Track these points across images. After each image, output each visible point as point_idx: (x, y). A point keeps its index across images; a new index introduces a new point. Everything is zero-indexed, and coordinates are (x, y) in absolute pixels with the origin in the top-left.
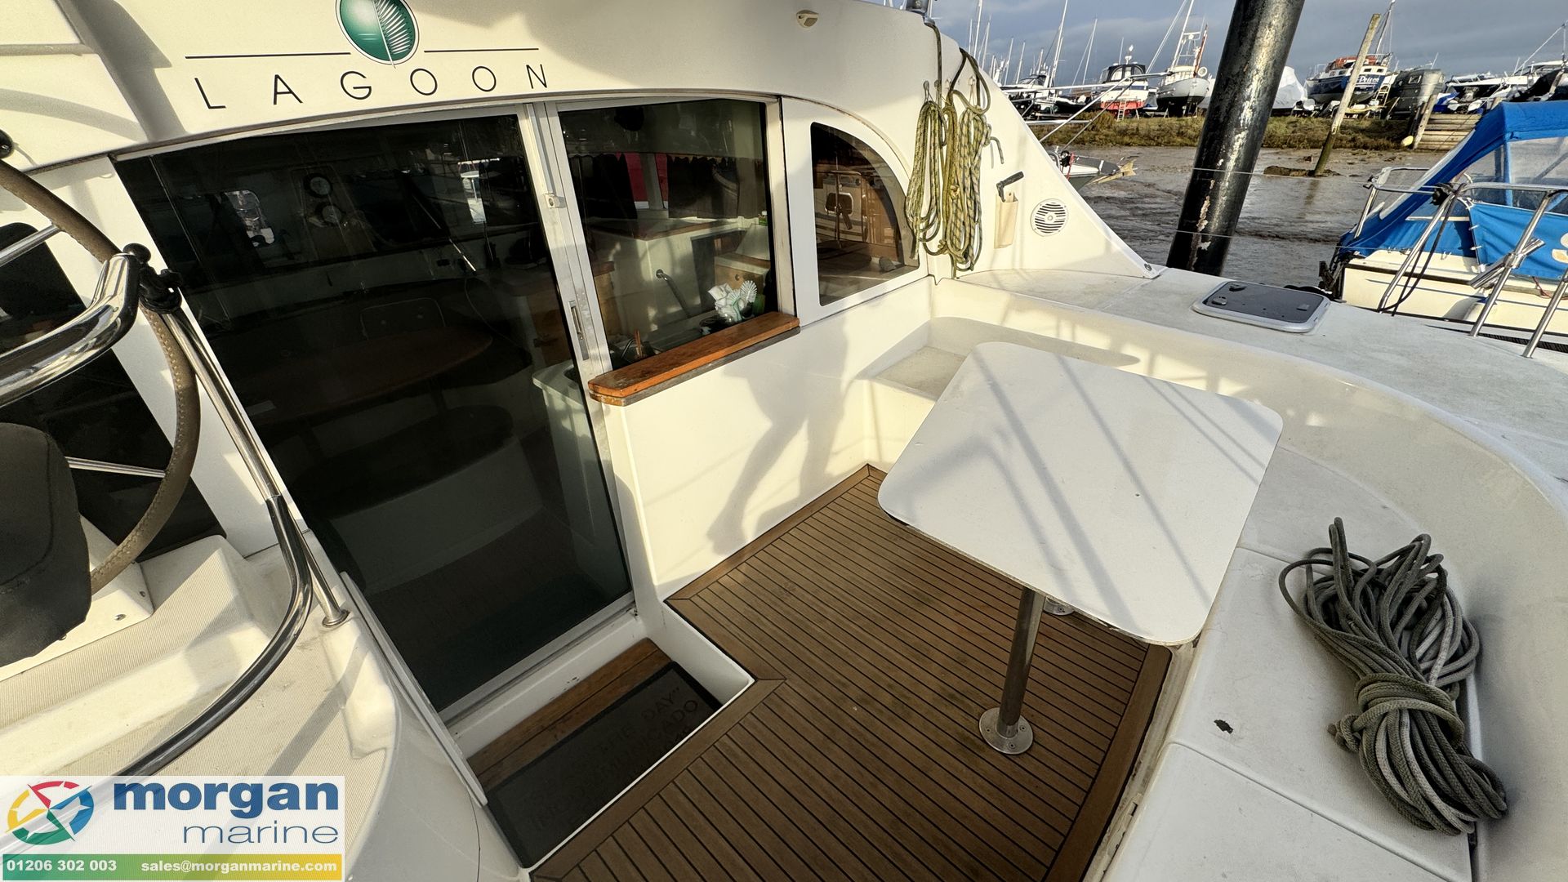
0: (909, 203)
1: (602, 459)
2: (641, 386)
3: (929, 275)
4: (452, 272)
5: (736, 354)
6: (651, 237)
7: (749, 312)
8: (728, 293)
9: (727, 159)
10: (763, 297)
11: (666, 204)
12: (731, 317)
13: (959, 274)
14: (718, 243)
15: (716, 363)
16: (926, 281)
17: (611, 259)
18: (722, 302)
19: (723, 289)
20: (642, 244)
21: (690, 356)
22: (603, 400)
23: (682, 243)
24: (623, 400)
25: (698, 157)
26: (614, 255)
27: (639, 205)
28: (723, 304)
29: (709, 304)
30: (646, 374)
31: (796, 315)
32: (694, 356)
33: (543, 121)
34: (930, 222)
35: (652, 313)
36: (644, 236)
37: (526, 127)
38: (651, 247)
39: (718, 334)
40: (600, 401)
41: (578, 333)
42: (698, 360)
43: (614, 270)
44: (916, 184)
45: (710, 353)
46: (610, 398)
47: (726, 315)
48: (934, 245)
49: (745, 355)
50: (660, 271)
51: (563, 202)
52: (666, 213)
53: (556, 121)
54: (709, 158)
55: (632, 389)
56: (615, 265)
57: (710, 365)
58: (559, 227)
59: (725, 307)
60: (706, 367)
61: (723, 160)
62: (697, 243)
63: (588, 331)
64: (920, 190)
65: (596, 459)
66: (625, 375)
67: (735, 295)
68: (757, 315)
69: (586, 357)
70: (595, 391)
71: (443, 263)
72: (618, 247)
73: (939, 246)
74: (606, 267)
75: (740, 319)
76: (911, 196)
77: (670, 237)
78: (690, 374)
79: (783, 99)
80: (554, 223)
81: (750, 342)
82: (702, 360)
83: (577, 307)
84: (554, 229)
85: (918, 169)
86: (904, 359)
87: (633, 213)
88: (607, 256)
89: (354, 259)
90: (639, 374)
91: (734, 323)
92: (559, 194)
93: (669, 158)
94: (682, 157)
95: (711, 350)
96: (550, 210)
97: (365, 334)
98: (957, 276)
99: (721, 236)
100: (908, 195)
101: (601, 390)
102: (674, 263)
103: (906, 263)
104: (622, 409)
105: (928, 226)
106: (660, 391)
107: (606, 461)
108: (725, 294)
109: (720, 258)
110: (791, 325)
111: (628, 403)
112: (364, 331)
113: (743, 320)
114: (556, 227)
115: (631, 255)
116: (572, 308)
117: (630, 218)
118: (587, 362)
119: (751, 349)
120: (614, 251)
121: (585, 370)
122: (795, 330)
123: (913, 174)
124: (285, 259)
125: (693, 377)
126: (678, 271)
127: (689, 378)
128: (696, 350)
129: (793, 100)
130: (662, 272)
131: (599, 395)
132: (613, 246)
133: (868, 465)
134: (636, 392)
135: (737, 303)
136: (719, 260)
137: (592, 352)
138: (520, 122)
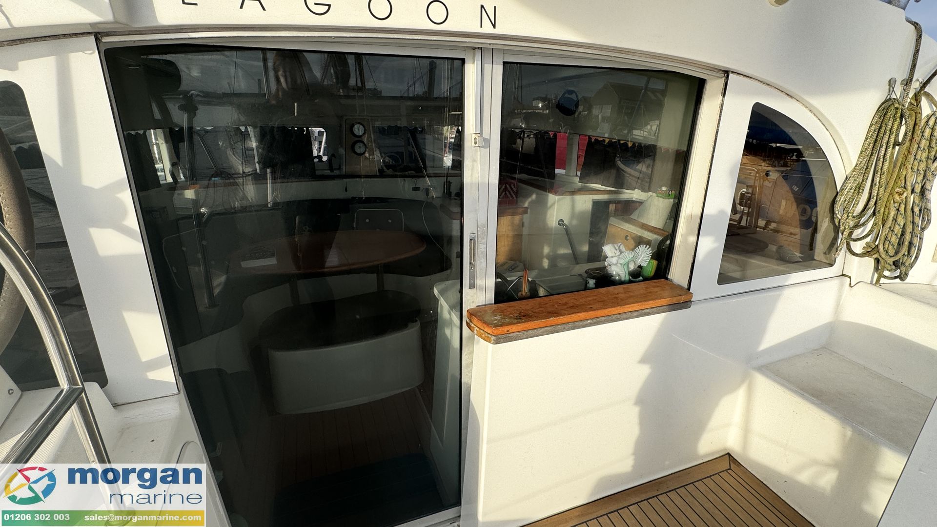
0: (841, 199)
1: (463, 381)
2: (514, 328)
3: (843, 275)
4: (420, 196)
5: (619, 316)
6: (562, 194)
7: (637, 275)
8: (621, 252)
9: (637, 144)
10: (655, 263)
11: (579, 173)
12: (619, 275)
13: (882, 280)
14: (612, 207)
15: (595, 320)
16: (836, 282)
17: (526, 205)
18: (614, 260)
19: (617, 248)
20: (552, 198)
21: (572, 307)
22: (475, 331)
23: (584, 203)
24: (493, 338)
25: (613, 141)
26: (529, 203)
27: (557, 171)
28: (615, 262)
29: (596, 255)
30: (524, 317)
31: (689, 289)
32: (575, 308)
33: (488, 67)
34: (861, 222)
35: (546, 250)
36: (556, 193)
37: (471, 71)
38: (559, 200)
39: (603, 290)
40: (473, 332)
41: (470, 263)
42: (578, 314)
43: (527, 213)
44: (855, 180)
45: (591, 309)
46: (482, 331)
47: (614, 273)
48: (858, 247)
49: (627, 319)
50: (562, 220)
51: (487, 143)
52: (577, 179)
53: (499, 70)
54: (622, 142)
55: (505, 329)
56: (529, 210)
57: (589, 321)
58: (477, 166)
59: (615, 265)
60: (585, 323)
61: (634, 144)
62: (596, 204)
63: (480, 263)
64: (859, 188)
65: (459, 377)
66: (502, 311)
67: (628, 255)
68: (646, 279)
69: (472, 286)
70: (471, 321)
71: (416, 189)
72: (534, 197)
73: (864, 247)
74: (520, 210)
75: (627, 278)
76: (845, 192)
77: (574, 196)
78: (566, 326)
79: (731, 75)
80: (474, 161)
81: (636, 307)
82: (583, 315)
83: (476, 240)
84: (473, 166)
85: (862, 165)
86: (796, 356)
87: (552, 176)
88: (524, 203)
89: (364, 178)
90: (516, 315)
91: (621, 283)
92: (486, 135)
93: (590, 138)
94: (600, 139)
95: (594, 307)
96: (473, 148)
97: (355, 226)
98: (880, 282)
99: (618, 202)
100: (842, 190)
101: (475, 320)
102: (573, 215)
103: (815, 258)
104: (490, 346)
105: (857, 226)
106: (531, 337)
107: (467, 384)
108: (618, 253)
109: (614, 219)
110: (683, 299)
111: (497, 342)
112: (354, 224)
113: (630, 282)
114: (475, 164)
115: (542, 204)
116: (471, 240)
117: (548, 178)
118: (473, 291)
119: (635, 314)
120: (530, 200)
121: (469, 297)
122: (685, 304)
123: (854, 170)
124: (329, 171)
125: (569, 329)
126: (575, 222)
127: (564, 330)
128: (578, 303)
129: (741, 77)
130: (563, 221)
131: (473, 325)
132: (530, 195)
133: (728, 454)
134: (508, 332)
135: (628, 264)
136: (613, 221)
137: (479, 282)
138: (466, 65)
